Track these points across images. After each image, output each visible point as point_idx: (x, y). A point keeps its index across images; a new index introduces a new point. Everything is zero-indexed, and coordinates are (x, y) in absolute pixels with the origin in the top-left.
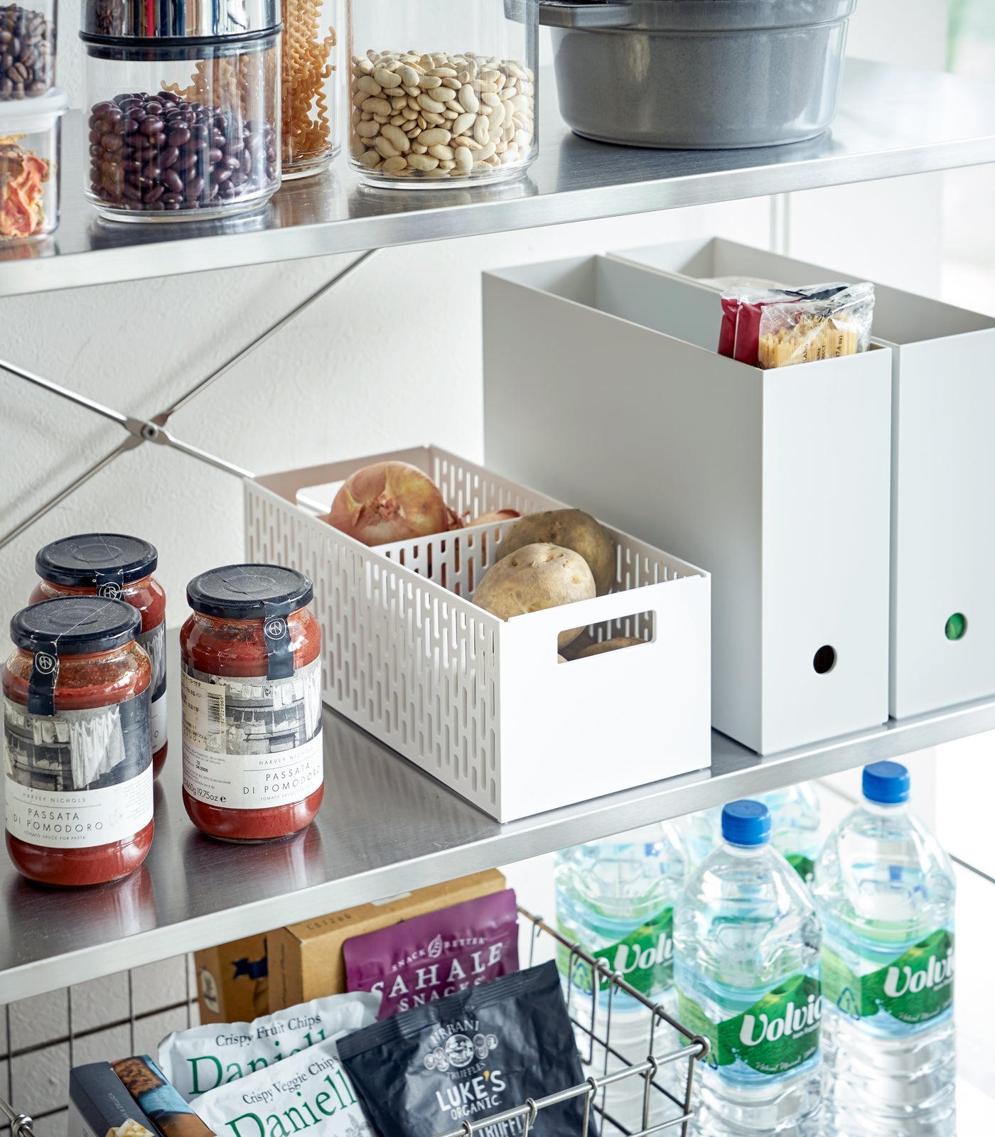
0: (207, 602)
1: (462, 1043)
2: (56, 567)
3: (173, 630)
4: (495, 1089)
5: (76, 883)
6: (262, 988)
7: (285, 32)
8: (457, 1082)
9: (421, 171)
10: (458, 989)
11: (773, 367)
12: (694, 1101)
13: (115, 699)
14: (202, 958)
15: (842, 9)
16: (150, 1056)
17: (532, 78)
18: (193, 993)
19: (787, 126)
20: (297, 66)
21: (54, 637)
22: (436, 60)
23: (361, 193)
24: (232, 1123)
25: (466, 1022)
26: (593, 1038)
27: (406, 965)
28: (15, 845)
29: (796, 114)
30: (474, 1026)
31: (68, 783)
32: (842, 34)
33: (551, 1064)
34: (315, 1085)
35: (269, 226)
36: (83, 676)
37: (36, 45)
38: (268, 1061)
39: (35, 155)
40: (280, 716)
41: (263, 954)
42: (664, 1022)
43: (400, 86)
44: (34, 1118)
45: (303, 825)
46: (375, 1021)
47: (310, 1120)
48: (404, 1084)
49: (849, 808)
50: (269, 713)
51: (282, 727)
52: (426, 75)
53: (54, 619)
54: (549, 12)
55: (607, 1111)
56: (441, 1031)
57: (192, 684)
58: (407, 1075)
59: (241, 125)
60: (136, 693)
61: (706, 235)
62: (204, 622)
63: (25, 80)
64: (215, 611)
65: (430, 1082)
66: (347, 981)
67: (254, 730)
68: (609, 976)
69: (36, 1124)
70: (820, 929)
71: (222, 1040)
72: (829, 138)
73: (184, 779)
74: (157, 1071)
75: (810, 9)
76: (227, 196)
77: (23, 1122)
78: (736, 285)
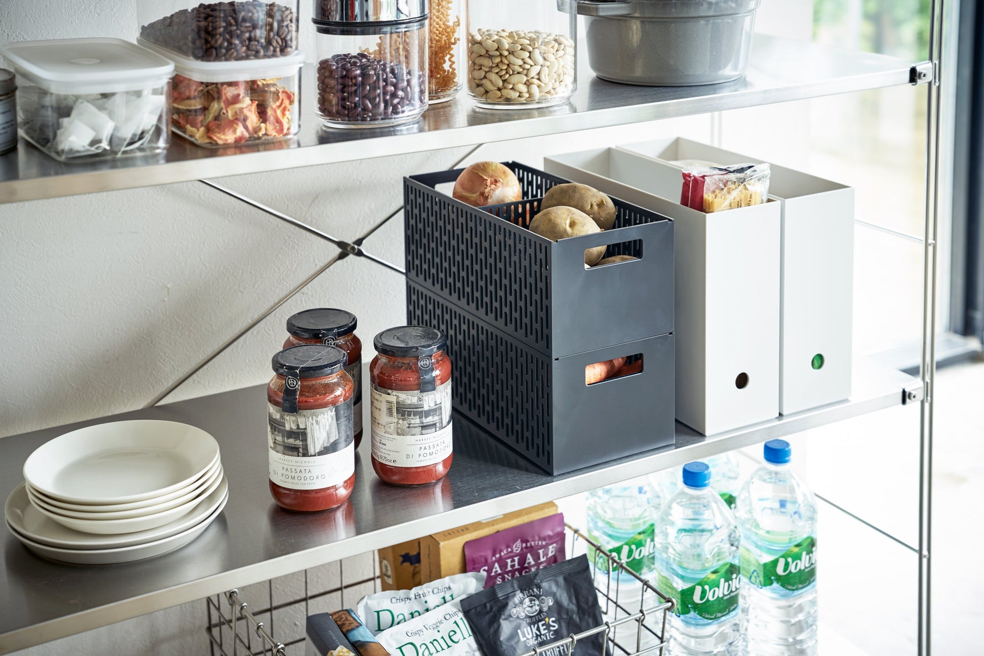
0: (385, 348)
1: (533, 602)
2: (298, 328)
3: (366, 364)
4: (552, 628)
5: (310, 510)
6: (417, 570)
7: (431, 19)
8: (530, 624)
9: (509, 99)
10: (530, 570)
11: (712, 212)
12: (666, 635)
13: (334, 403)
14: (383, 553)
15: (752, 5)
16: (353, 609)
17: (573, 45)
18: (378, 573)
19: (721, 73)
20: (438, 38)
21: (297, 368)
22: (518, 35)
23: (474, 112)
24: (400, 648)
25: (535, 590)
26: (608, 599)
27: (501, 556)
28: (275, 488)
29: (725, 66)
30: (540, 593)
31: (305, 452)
32: (752, 20)
33: (584, 614)
34: (448, 626)
35: (421, 130)
36: (313, 390)
37: (287, 26)
38: (421, 612)
39: (287, 90)
40: (428, 414)
41: (418, 551)
42: (649, 590)
43: (497, 50)
44: (286, 645)
45: (441, 476)
46: (483, 589)
47: (445, 646)
48: (499, 625)
49: (757, 466)
50: (422, 411)
51: (429, 420)
52: (512, 43)
53: (297, 357)
54: (583, 7)
55: (616, 641)
56: (521, 595)
57: (377, 395)
58: (501, 621)
59: (405, 72)
60: (344, 400)
61: (674, 137)
62: (384, 360)
63: (281, 46)
64: (390, 353)
65: (514, 624)
66: (466, 566)
67: (413, 421)
68: (617, 563)
69: (287, 648)
70: (740, 536)
71: (394, 600)
72: (745, 79)
73: (372, 450)
74: (357, 618)
75: (733, 5)
76: (397, 113)
77: (279, 647)
78: (691, 164)
